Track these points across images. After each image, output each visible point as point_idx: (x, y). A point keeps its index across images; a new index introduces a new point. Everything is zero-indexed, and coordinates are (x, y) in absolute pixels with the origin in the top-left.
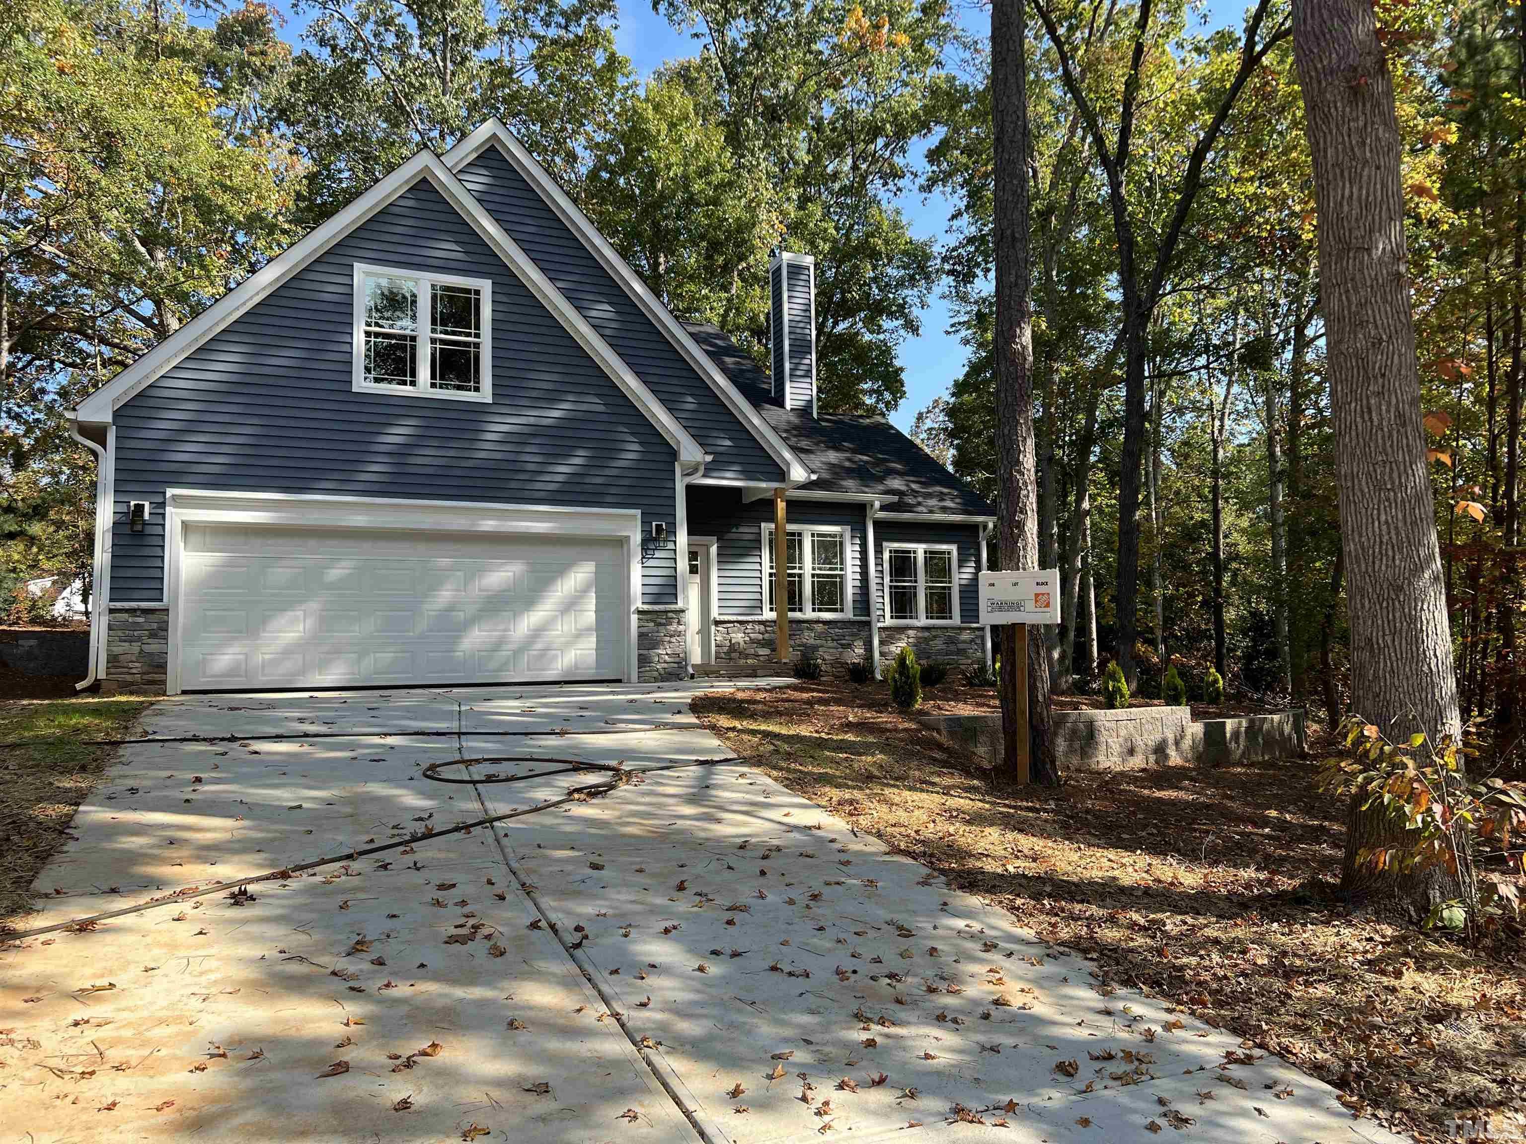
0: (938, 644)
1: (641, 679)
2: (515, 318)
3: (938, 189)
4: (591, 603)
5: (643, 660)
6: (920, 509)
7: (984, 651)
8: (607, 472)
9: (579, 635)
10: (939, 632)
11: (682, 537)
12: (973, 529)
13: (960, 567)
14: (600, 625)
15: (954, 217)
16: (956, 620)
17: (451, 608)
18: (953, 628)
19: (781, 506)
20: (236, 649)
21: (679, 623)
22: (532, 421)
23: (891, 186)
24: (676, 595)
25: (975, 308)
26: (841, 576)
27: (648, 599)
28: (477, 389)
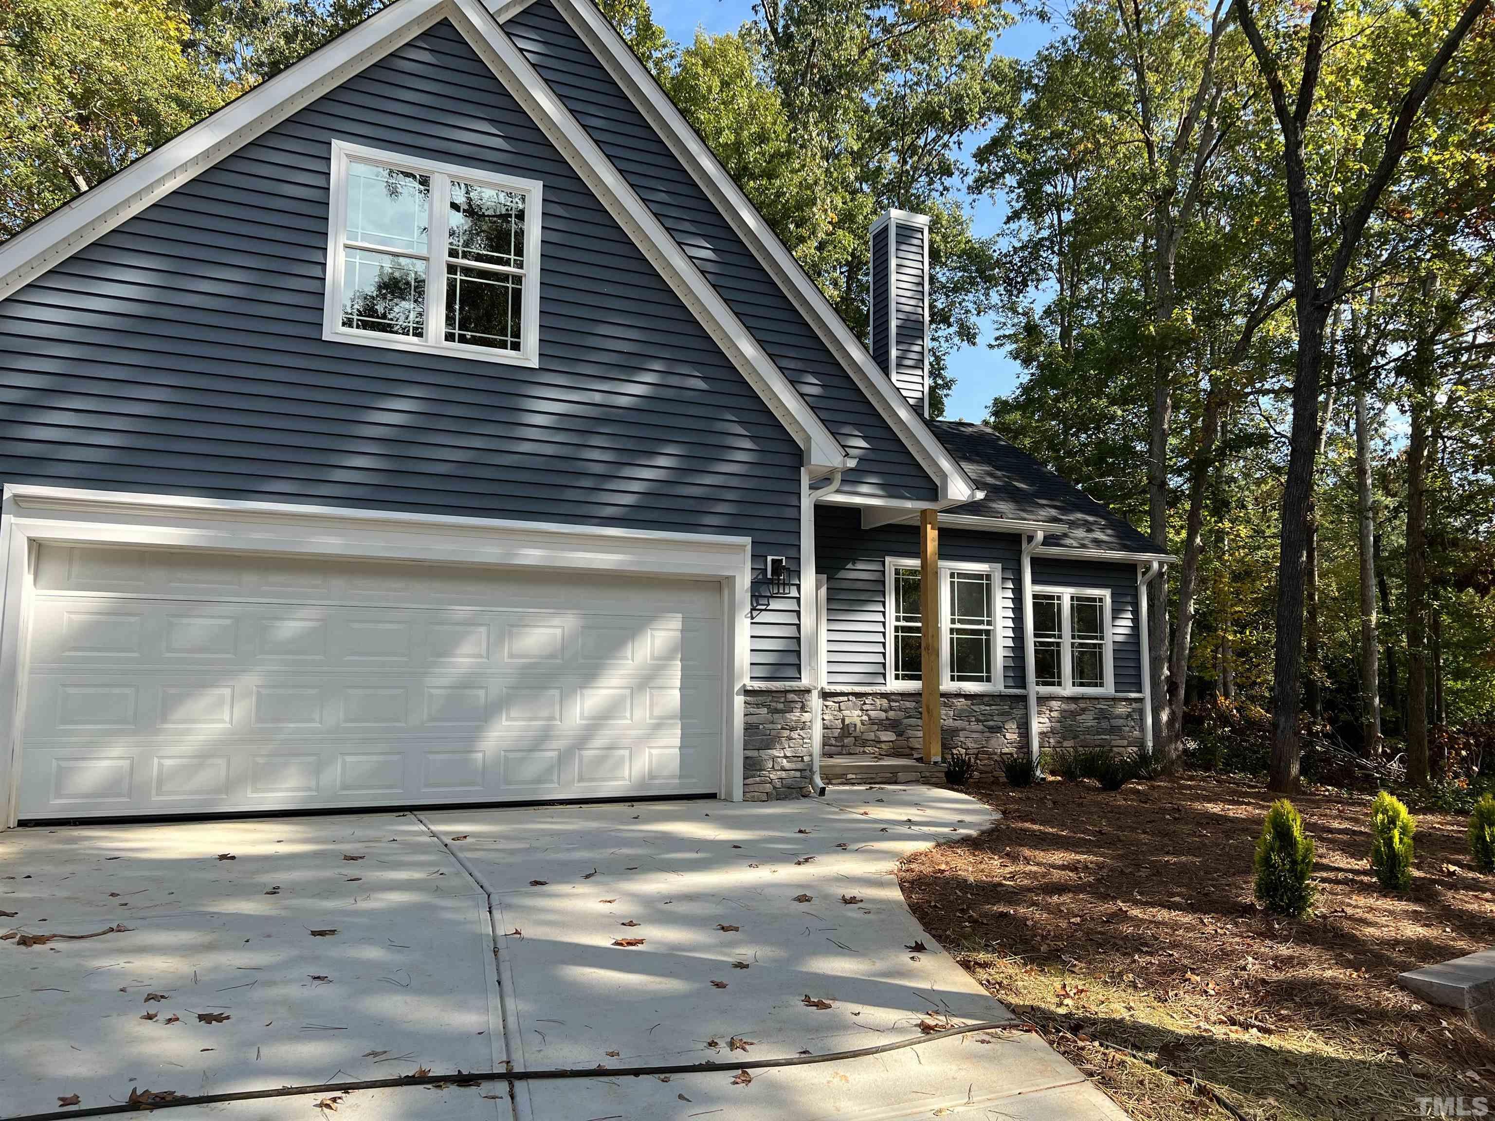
0: (1088, 720)
1: (749, 798)
2: (577, 242)
3: (986, 191)
4: (675, 675)
5: (752, 766)
6: (1068, 541)
7: (1142, 729)
8: (708, 480)
9: (659, 726)
10: (1088, 704)
11: (809, 578)
12: (1130, 569)
13: (1114, 618)
14: (686, 712)
15: (1009, 220)
16: (1108, 688)
17: (468, 683)
18: (1106, 699)
19: (932, 535)
20: (117, 751)
21: (803, 709)
22: (598, 398)
23: (937, 185)
24: (798, 667)
25: (1023, 320)
26: (988, 632)
27: (760, 672)
28: (516, 347)
